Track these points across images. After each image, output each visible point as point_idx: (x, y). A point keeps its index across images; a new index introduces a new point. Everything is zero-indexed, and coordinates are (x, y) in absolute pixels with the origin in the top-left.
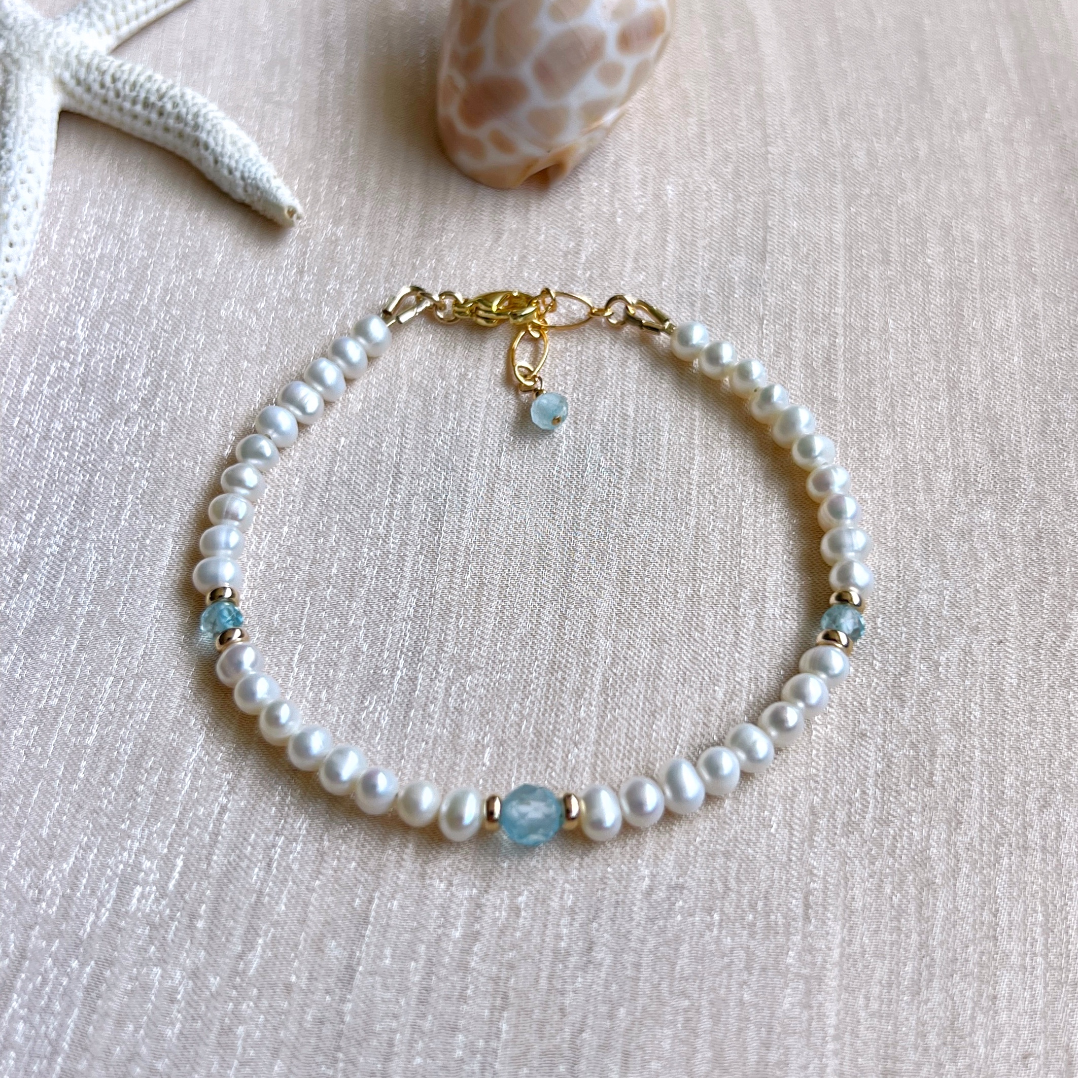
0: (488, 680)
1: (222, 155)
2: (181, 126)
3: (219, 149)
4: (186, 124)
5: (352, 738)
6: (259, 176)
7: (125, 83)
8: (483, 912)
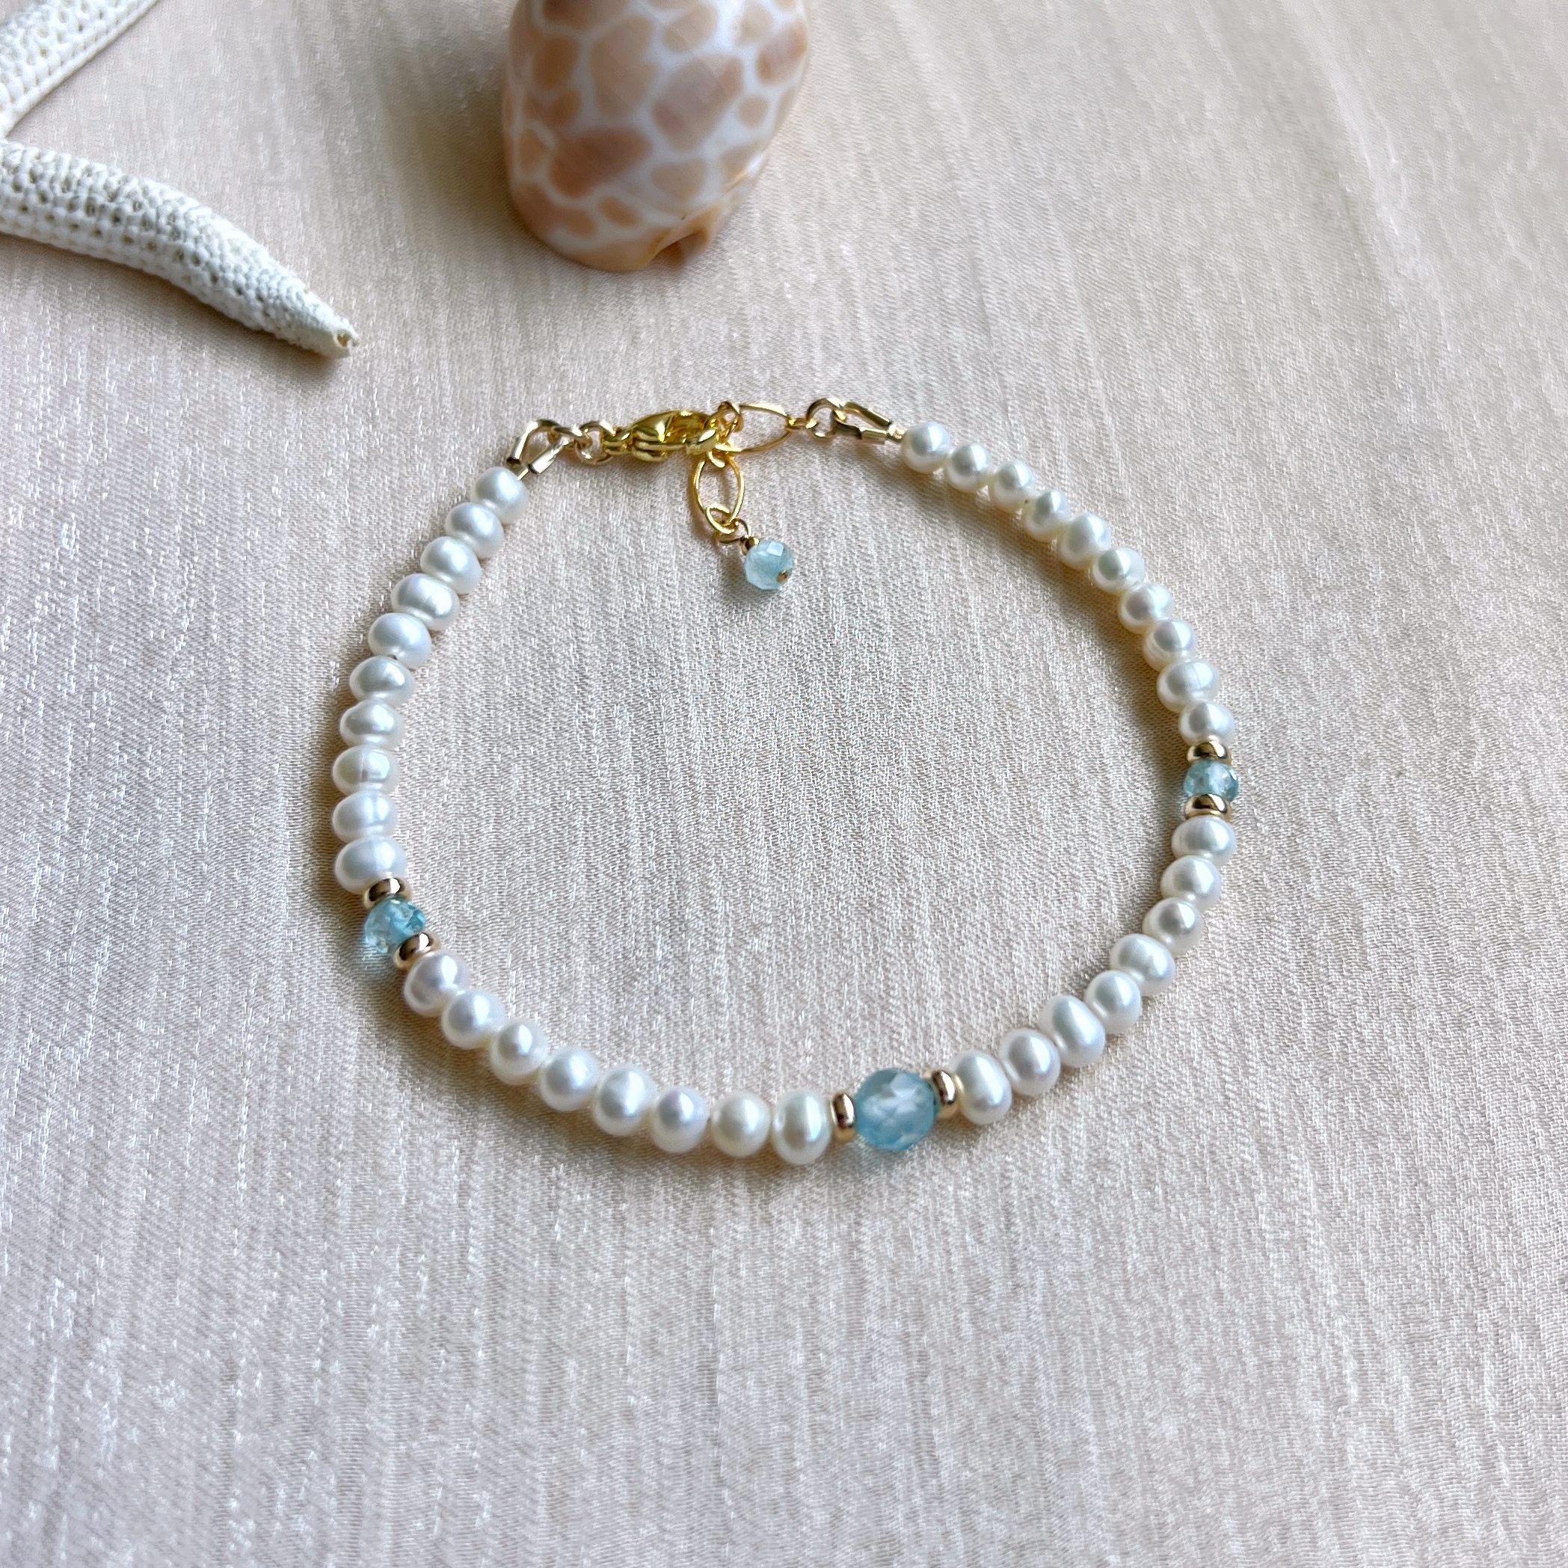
0: (782, 940)
1: (222, 269)
2: (152, 233)
3: (217, 262)
4: (159, 231)
5: (619, 1054)
6: (283, 292)
7: (52, 181)
8: (860, 1251)
